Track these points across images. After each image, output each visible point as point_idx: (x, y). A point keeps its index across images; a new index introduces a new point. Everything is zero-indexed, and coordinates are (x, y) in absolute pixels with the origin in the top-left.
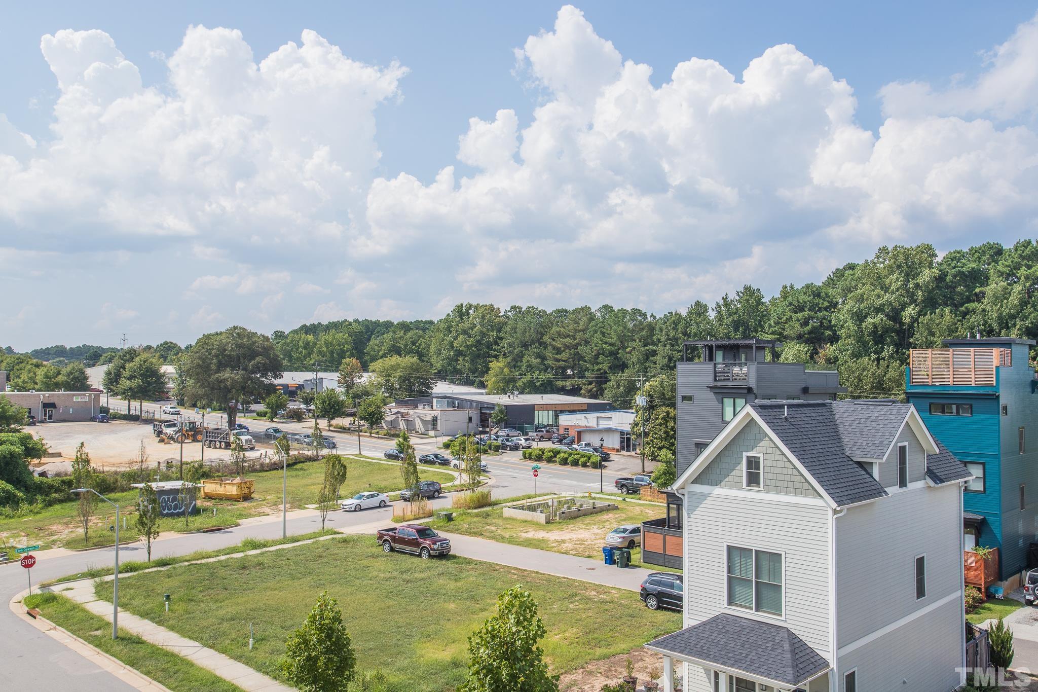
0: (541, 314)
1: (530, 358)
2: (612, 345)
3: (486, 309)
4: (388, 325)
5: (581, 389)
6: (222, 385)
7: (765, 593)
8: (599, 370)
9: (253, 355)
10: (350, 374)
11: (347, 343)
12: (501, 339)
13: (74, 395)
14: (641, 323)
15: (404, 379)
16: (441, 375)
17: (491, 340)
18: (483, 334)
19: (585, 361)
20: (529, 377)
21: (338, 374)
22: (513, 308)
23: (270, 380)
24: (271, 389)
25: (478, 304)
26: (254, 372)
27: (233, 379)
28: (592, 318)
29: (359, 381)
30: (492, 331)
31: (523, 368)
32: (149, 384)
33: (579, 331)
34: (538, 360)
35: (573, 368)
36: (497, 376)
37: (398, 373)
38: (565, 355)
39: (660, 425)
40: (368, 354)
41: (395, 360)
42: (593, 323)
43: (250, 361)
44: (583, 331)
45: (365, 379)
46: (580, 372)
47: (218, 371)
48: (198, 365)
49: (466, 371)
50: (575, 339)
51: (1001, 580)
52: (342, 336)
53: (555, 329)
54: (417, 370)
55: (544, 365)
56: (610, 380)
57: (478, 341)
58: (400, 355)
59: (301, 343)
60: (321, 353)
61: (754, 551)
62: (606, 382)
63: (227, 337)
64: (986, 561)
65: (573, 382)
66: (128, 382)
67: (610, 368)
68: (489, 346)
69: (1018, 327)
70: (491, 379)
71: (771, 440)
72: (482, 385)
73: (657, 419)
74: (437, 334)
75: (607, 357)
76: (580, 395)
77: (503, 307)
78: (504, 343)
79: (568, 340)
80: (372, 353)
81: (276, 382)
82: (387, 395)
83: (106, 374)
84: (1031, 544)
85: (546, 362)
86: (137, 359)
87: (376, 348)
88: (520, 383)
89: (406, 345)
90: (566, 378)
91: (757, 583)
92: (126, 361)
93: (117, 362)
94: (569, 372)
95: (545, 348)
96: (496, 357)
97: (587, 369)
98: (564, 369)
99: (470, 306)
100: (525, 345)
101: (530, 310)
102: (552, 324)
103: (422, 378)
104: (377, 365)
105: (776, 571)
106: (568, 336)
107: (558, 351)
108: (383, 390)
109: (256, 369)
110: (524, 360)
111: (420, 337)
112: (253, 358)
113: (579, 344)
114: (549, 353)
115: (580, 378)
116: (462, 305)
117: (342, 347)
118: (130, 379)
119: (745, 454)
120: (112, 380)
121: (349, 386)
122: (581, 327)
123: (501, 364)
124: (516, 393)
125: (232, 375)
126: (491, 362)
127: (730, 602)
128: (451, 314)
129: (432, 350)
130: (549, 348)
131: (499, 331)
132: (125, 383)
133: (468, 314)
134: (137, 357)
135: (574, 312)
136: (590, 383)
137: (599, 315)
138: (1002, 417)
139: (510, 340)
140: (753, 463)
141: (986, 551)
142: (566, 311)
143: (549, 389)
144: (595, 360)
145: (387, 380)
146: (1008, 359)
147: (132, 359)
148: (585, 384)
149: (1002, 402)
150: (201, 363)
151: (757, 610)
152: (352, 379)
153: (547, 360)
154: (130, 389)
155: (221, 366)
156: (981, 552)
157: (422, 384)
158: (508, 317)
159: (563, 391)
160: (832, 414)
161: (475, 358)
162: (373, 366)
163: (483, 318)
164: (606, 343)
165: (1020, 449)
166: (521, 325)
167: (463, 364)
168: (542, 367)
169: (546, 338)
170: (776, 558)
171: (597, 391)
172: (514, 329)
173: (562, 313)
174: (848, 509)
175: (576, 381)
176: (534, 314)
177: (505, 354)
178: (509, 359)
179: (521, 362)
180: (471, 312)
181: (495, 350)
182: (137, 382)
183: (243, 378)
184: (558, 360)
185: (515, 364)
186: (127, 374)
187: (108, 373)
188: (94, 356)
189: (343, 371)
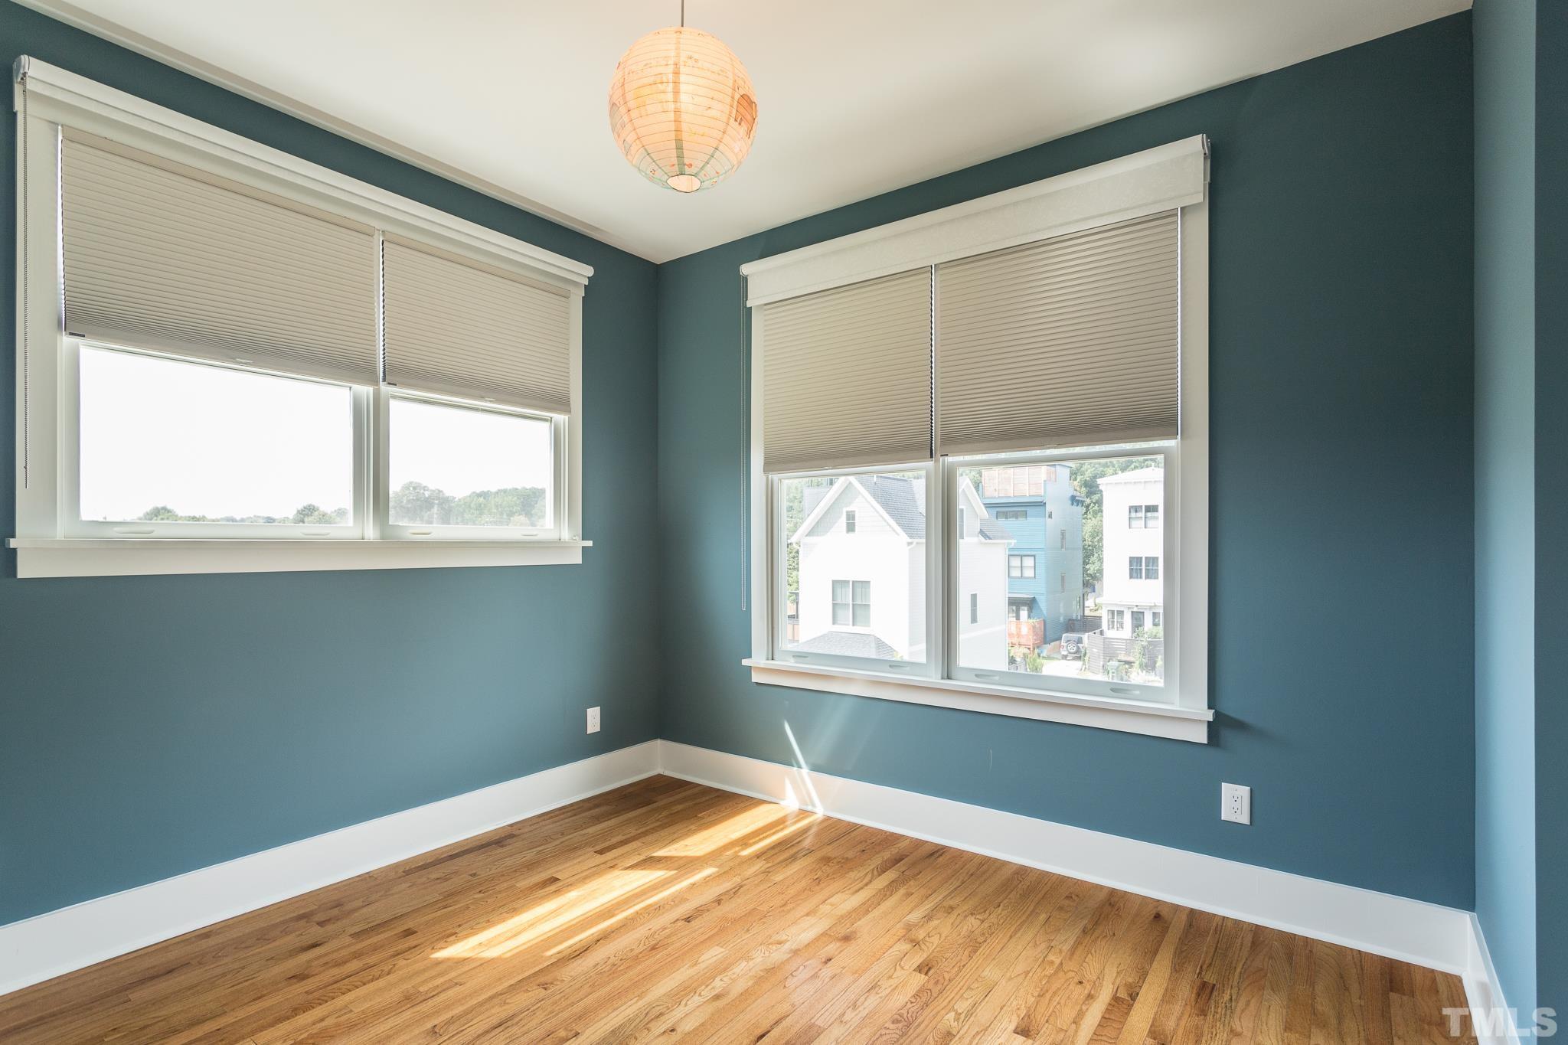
7: (859, 612)
39: (793, 558)
51: (1045, 643)
61: (851, 583)
64: (1034, 627)
69: (1078, 480)
71: (863, 497)
73: (791, 553)
84: (1070, 620)
91: (853, 605)
92: (304, 515)
105: (866, 595)
117: (511, 508)
119: (845, 510)
127: (834, 623)
138: (1048, 520)
140: (851, 516)
141: (1034, 621)
146: (1053, 476)
149: (1049, 508)
151: (853, 625)
156: (1031, 621)
160: (911, 486)
165: (1062, 548)
170: (866, 584)
174: (917, 543)
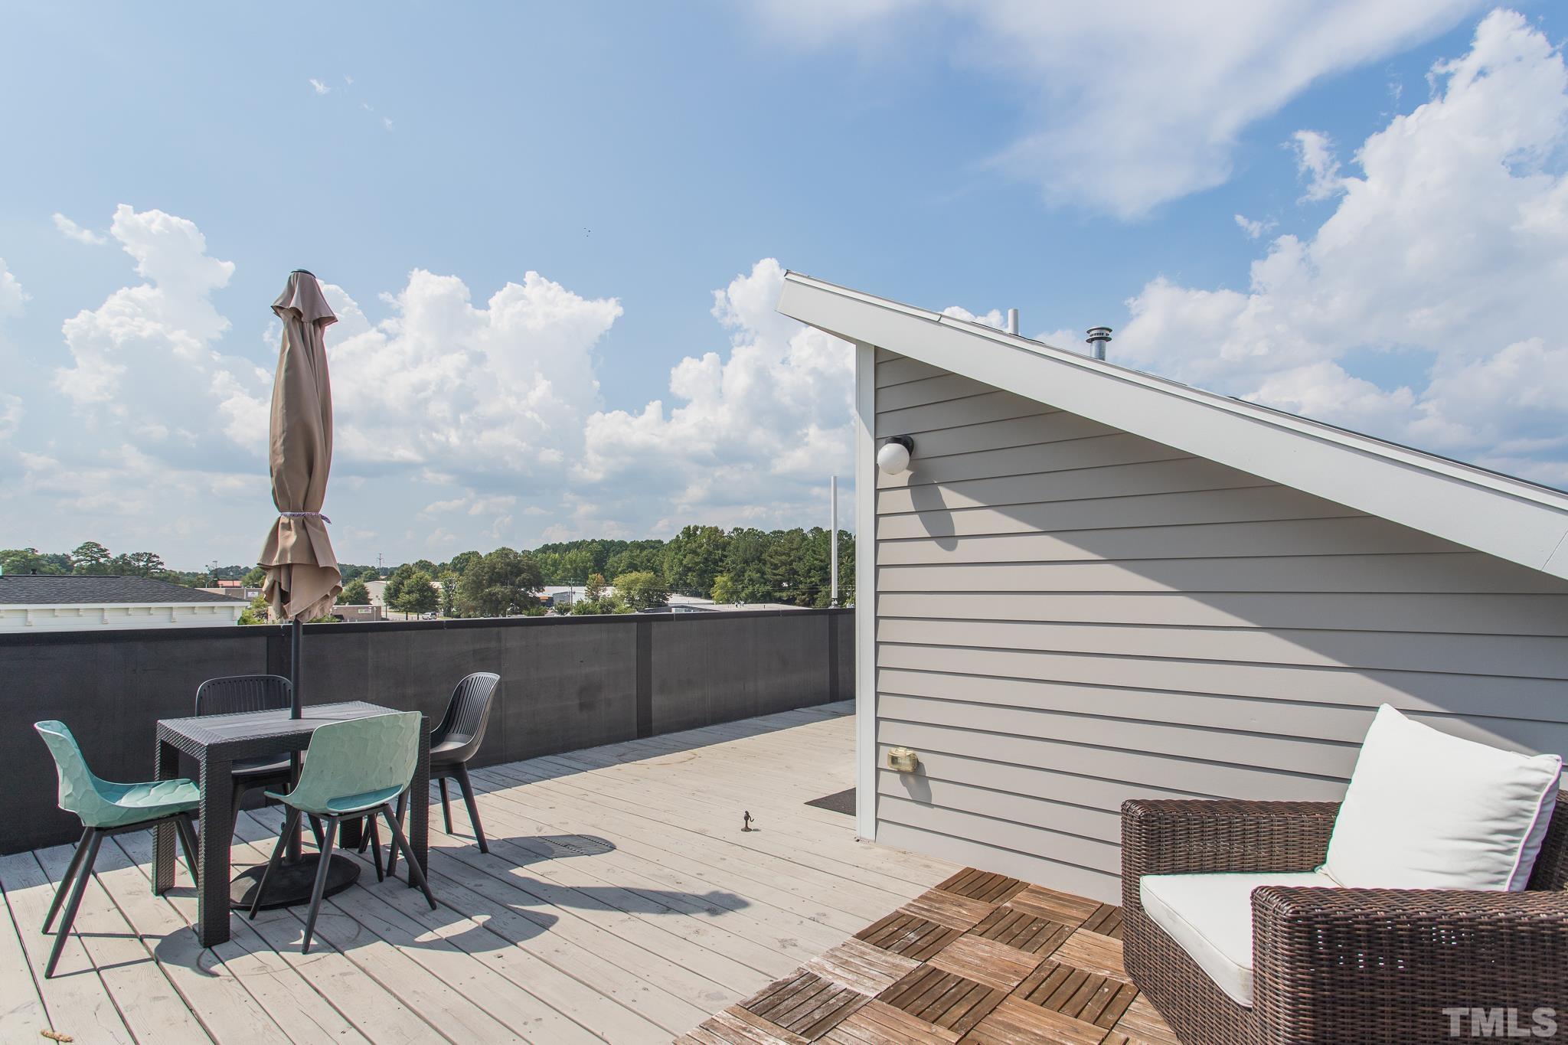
0: (761, 535)
1: (751, 573)
2: (821, 561)
3: (711, 531)
4: (622, 544)
5: (796, 599)
6: (494, 598)
8: (811, 582)
9: (520, 572)
10: (596, 588)
11: (589, 561)
12: (726, 557)
13: (359, 608)
14: (847, 542)
15: (642, 592)
16: (674, 589)
17: (717, 557)
18: (710, 553)
19: (799, 575)
20: (751, 588)
21: (586, 588)
22: (736, 529)
23: (534, 593)
24: (536, 601)
25: (704, 526)
26: (520, 587)
27: (502, 592)
28: (804, 538)
29: (603, 594)
30: (718, 550)
31: (746, 581)
32: (425, 597)
33: (793, 549)
34: (758, 575)
35: (788, 581)
36: (722, 588)
37: (638, 586)
38: (781, 570)
40: (608, 570)
41: (634, 575)
42: (806, 542)
43: (517, 577)
44: (797, 549)
45: (609, 592)
46: (794, 585)
47: (490, 586)
48: (474, 581)
49: (695, 584)
50: (790, 556)
52: (585, 554)
53: (772, 548)
54: (655, 584)
55: (764, 579)
56: (821, 591)
57: (706, 559)
58: (639, 571)
59: (549, 561)
60: (565, 570)
62: (817, 593)
63: (497, 557)
65: (789, 593)
66: (407, 596)
67: (820, 580)
68: (715, 563)
70: (716, 592)
72: (709, 597)
74: (669, 553)
75: (817, 571)
76: (795, 604)
77: (727, 529)
78: (729, 560)
79: (783, 557)
80: (612, 569)
81: (538, 595)
82: (629, 606)
83: (386, 589)
85: (765, 576)
86: (414, 576)
87: (616, 564)
88: (743, 595)
89: (642, 563)
90: (783, 589)
93: (395, 578)
94: (785, 585)
95: (764, 564)
96: (721, 572)
97: (801, 582)
98: (781, 582)
99: (696, 528)
100: (746, 562)
101: (751, 532)
102: (770, 543)
103: (659, 591)
104: (620, 580)
106: (784, 554)
107: (776, 567)
108: (625, 601)
109: (523, 584)
110: (746, 575)
111: (654, 555)
112: (518, 575)
113: (794, 561)
114: (767, 569)
115: (794, 589)
116: (689, 527)
118: (409, 593)
120: (392, 596)
121: (595, 599)
122: (795, 546)
123: (725, 579)
124: (742, 602)
125: (503, 589)
126: (717, 576)
128: (680, 535)
129: (666, 566)
130: (769, 565)
131: (724, 549)
132: (404, 598)
133: (696, 534)
134: (413, 574)
135: (788, 533)
136: (804, 594)
137: (811, 535)
139: (733, 558)
142: (782, 532)
143: (768, 599)
144: (808, 574)
145: (629, 593)
147: (409, 577)
148: (799, 595)
150: (475, 579)
152: (597, 592)
153: (765, 574)
154: (409, 602)
155: (492, 582)
157: (660, 596)
158: (731, 538)
159: (780, 600)
161: (702, 573)
162: (616, 580)
163: (709, 537)
164: (817, 560)
166: (742, 545)
167: (691, 578)
168: (762, 580)
169: (765, 556)
171: (809, 601)
172: (737, 548)
173: (778, 534)
175: (791, 593)
176: (755, 535)
177: (729, 570)
178: (732, 574)
179: (744, 576)
180: (698, 533)
181: (720, 566)
182: (415, 596)
183: (511, 591)
184: (775, 575)
185: (738, 577)
186: (406, 589)
187: (388, 589)
188: (374, 575)
189: (590, 585)
